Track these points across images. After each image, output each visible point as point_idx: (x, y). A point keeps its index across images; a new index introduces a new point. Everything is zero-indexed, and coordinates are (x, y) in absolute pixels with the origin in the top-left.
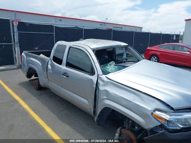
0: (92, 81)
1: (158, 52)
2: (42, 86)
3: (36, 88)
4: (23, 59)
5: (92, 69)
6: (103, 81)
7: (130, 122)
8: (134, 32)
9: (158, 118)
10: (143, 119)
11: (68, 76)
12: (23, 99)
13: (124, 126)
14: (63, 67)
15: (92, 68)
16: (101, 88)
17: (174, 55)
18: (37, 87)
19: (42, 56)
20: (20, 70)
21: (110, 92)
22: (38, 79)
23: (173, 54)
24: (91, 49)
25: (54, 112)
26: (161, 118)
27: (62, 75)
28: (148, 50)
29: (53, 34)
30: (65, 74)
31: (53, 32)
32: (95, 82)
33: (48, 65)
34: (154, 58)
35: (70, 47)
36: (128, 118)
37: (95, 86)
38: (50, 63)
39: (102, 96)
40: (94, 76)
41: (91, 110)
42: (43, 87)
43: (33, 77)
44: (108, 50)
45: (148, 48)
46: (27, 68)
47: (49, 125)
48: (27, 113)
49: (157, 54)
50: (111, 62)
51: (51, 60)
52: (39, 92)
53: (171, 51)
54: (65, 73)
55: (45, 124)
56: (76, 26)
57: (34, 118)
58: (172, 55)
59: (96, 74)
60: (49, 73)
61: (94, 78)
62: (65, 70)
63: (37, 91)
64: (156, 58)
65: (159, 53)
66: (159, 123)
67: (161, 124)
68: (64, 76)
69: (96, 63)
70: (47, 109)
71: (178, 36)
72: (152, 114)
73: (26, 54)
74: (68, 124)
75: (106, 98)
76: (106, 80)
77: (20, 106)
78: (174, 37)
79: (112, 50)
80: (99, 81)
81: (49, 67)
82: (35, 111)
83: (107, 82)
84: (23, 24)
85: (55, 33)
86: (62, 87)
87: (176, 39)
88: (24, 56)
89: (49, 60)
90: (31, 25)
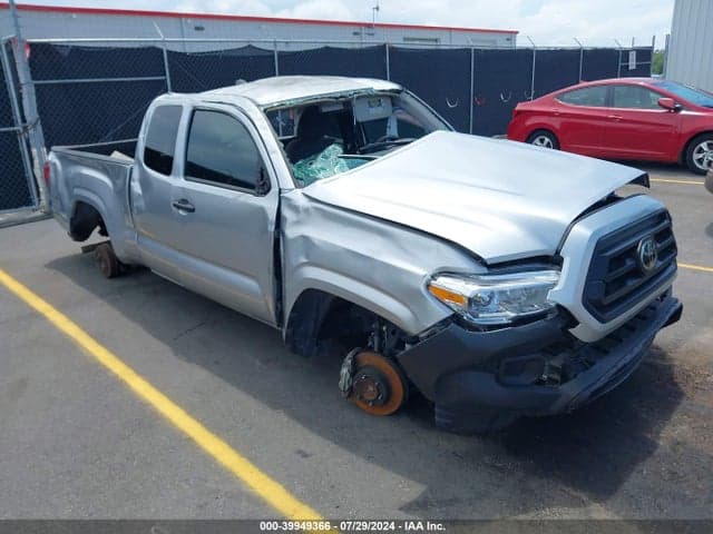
0: (262, 211)
1: (554, 119)
2: (121, 260)
3: (105, 272)
4: (52, 174)
5: (262, 176)
6: (295, 209)
7: (384, 328)
8: (470, 50)
9: (443, 296)
10: (405, 304)
11: (193, 210)
12: (62, 307)
13: (370, 343)
14: (177, 181)
15: (263, 173)
16: (291, 232)
17: (609, 124)
18: (107, 268)
19: (117, 155)
20: (52, 223)
21: (316, 242)
22: (109, 242)
23: (607, 119)
24: (258, 106)
25: (159, 337)
26: (452, 296)
27: (174, 209)
28: (519, 112)
29: (164, 81)
30: (184, 204)
31: (165, 74)
32: (272, 216)
33: (132, 184)
34: (542, 141)
35: (194, 111)
36: (379, 317)
37: (272, 228)
38: (136, 175)
39: (293, 258)
40: (269, 195)
41: (268, 310)
42: (125, 262)
43: (95, 237)
44: (324, 110)
45: (519, 107)
46: (69, 205)
47: (141, 372)
48: (70, 346)
49: (551, 126)
50: (330, 147)
51: (140, 165)
52: (117, 283)
53: (599, 109)
54: (185, 201)
55: (130, 372)
56: (246, 45)
57: (93, 358)
58: (603, 123)
59: (274, 190)
60: (137, 208)
61: (268, 203)
62: (183, 189)
63: (109, 281)
64: (547, 140)
65: (556, 123)
66: (448, 310)
67: (452, 313)
68: (181, 212)
69: (274, 152)
70: (140, 329)
71: (645, 54)
72: (428, 286)
73: (62, 157)
74: (205, 365)
75: (305, 260)
76: (302, 202)
77: (52, 327)
78: (630, 58)
79: (341, 107)
80: (286, 212)
81: (137, 187)
82: (99, 338)
83: (307, 210)
84: (47, 50)
85: (171, 76)
86: (180, 251)
87: (637, 66)
88: (55, 164)
89: (135, 165)
90: (79, 52)
